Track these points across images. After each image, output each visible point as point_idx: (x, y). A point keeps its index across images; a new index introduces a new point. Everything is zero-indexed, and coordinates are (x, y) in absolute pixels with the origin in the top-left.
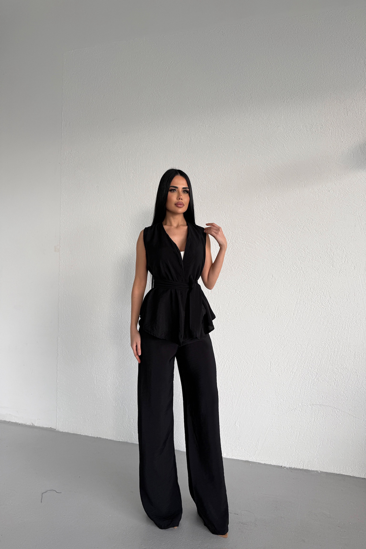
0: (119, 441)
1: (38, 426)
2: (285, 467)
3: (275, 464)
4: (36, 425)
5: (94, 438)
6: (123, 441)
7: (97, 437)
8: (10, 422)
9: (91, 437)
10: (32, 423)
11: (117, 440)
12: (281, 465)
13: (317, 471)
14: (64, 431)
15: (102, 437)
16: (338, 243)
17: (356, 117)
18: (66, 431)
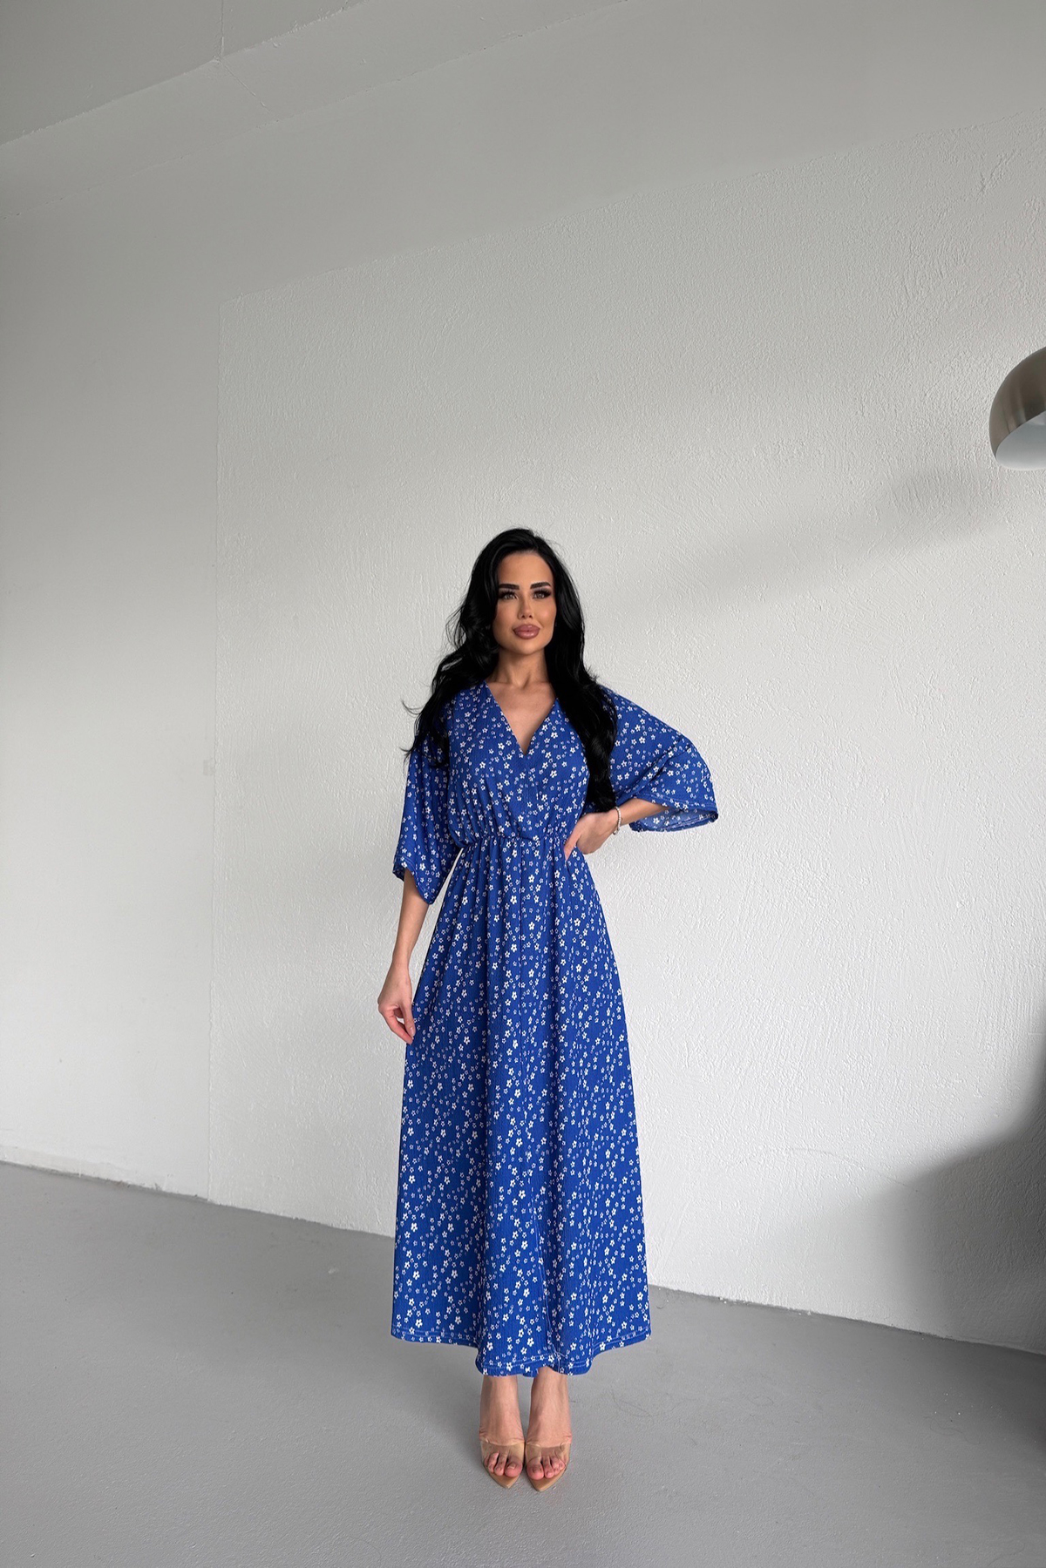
0: (344, 1228)
1: (169, 1191)
2: (727, 1300)
3: (702, 1291)
4: (164, 1189)
5: (291, 1219)
6: (355, 1229)
7: (297, 1219)
8: (108, 1181)
9: (284, 1218)
10: (156, 1185)
11: (341, 1227)
12: (717, 1296)
13: (804, 1313)
14: (224, 1203)
15: (308, 1219)
16: (843, 739)
17: (883, 419)
18: (230, 1204)
